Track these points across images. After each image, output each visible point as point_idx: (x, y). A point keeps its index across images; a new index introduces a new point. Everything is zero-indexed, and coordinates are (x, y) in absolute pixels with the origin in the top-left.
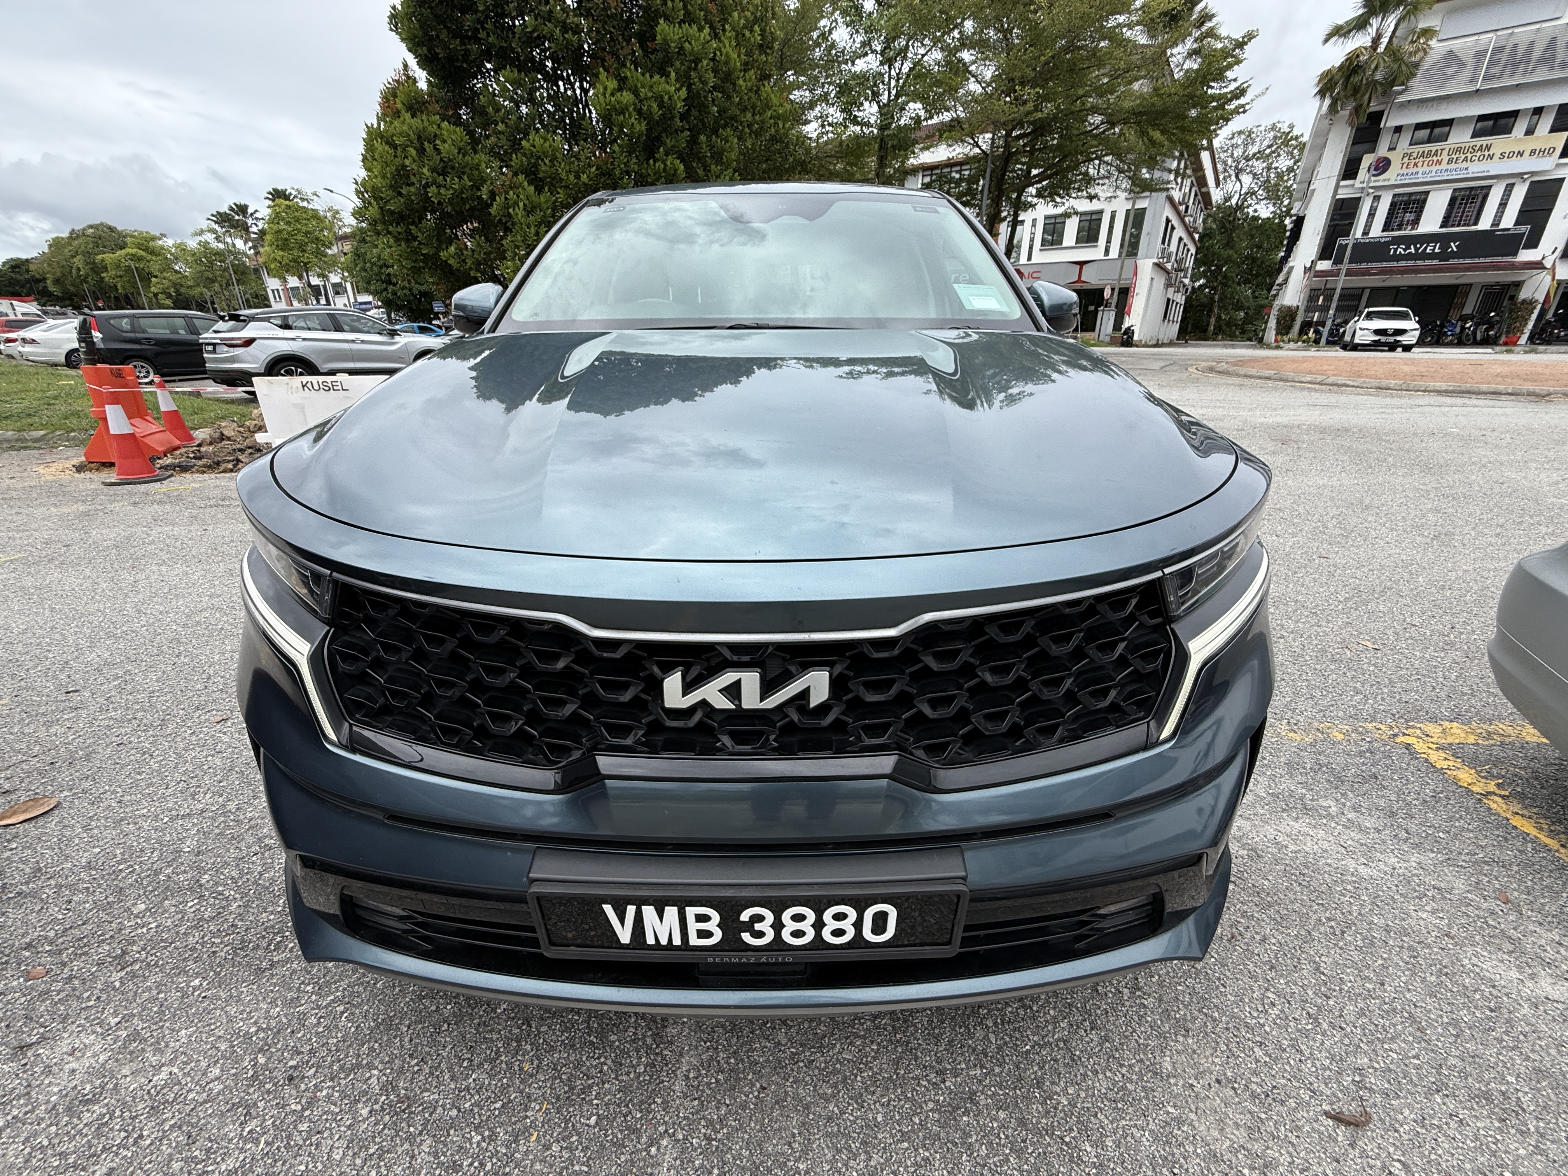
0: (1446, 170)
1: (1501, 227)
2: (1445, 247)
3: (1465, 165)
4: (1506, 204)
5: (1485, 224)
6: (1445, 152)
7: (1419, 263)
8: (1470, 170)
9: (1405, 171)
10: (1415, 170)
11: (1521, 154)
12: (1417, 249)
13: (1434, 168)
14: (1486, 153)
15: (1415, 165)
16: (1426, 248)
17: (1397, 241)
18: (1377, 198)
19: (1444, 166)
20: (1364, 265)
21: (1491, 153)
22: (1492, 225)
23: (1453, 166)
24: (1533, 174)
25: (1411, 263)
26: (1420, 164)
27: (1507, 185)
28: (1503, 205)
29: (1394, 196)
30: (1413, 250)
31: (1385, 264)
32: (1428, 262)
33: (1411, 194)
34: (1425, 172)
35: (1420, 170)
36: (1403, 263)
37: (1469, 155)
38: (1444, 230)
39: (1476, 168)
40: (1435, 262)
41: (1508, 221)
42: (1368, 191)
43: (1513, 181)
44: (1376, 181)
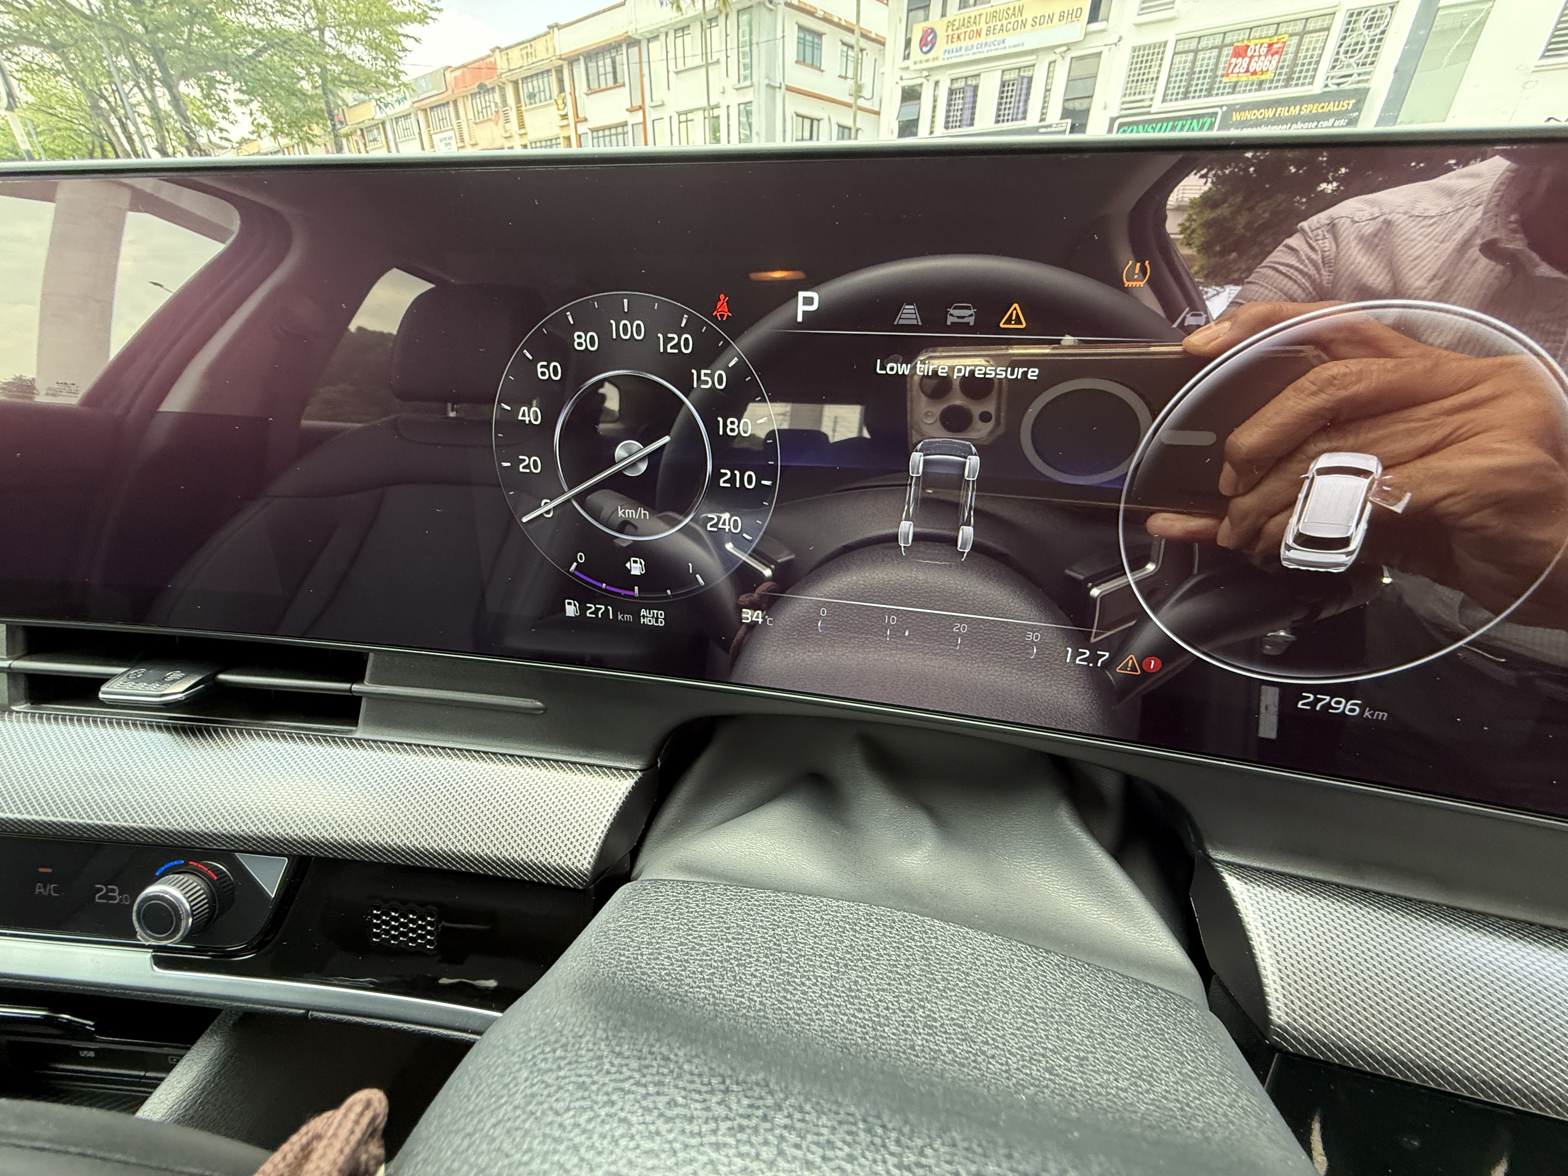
0: (987, 44)
1: (1047, 122)
3: (1000, 37)
5: (1032, 119)
6: (983, 18)
8: (1007, 44)
9: (950, 46)
10: (957, 45)
11: (1051, 18)
13: (975, 41)
14: (1019, 19)
15: (958, 37)
18: (936, 84)
19: (983, 39)
21: (1024, 18)
22: (1042, 120)
23: (991, 38)
24: (1069, 46)
26: (962, 37)
27: (1049, 64)
28: (1048, 91)
29: (952, 81)
33: (965, 78)
34: (970, 48)
35: (963, 44)
37: (1005, 22)
39: (1014, 40)
41: (1054, 115)
42: (925, 73)
43: (1052, 57)
44: (927, 61)
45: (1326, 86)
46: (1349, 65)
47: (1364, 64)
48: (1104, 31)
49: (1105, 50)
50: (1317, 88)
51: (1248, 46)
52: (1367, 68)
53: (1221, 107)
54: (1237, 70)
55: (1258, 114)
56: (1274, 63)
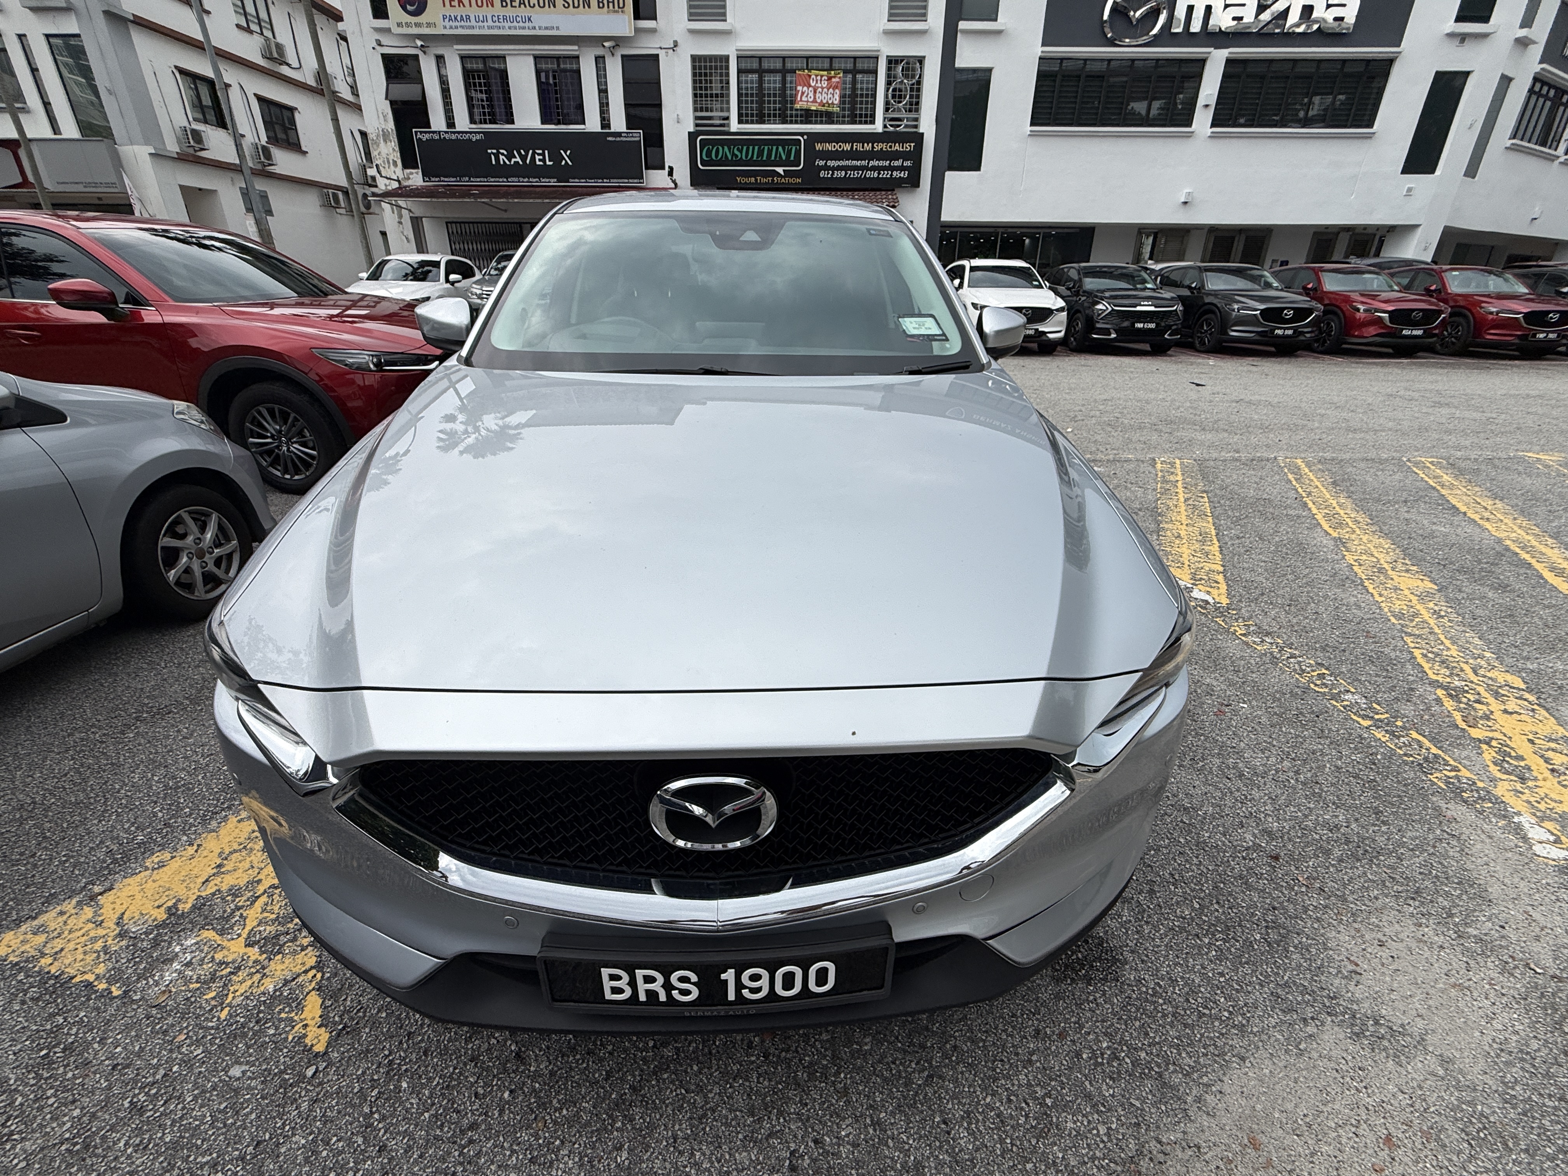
0: (505, 18)
1: (612, 130)
2: (556, 158)
3: (524, 12)
4: (606, 91)
5: (592, 123)
7: (534, 181)
8: (535, 23)
9: (451, 11)
10: (461, 10)
11: (587, 3)
12: (524, 158)
13: (486, 11)
16: (533, 158)
17: (493, 139)
18: (440, 59)
19: (499, 9)
20: (465, 181)
22: (602, 125)
23: (510, 11)
24: (616, 41)
25: (524, 182)
27: (597, 58)
28: (603, 92)
29: (463, 58)
30: (518, 159)
31: (493, 181)
32: (545, 182)
33: (484, 58)
34: (481, 19)
35: (470, 11)
36: (514, 181)
38: (550, 128)
39: (543, 20)
40: (553, 182)
41: (619, 122)
42: (419, 43)
43: (600, 52)
44: (418, 25)
45: (885, 126)
46: (899, 110)
47: (910, 111)
48: (653, 31)
49: (662, 55)
50: (878, 127)
51: (810, 76)
52: (913, 115)
53: (802, 134)
54: (804, 99)
55: (837, 147)
56: (837, 97)
